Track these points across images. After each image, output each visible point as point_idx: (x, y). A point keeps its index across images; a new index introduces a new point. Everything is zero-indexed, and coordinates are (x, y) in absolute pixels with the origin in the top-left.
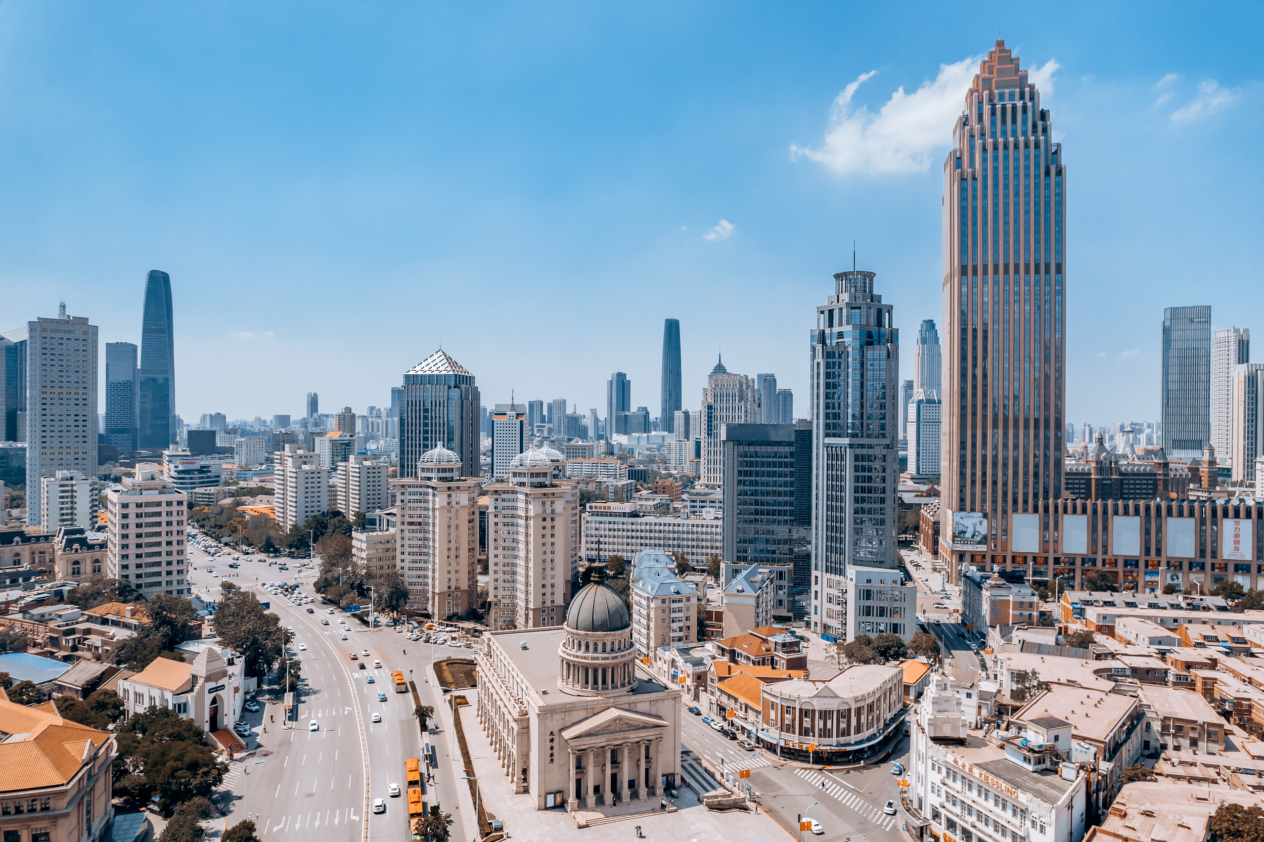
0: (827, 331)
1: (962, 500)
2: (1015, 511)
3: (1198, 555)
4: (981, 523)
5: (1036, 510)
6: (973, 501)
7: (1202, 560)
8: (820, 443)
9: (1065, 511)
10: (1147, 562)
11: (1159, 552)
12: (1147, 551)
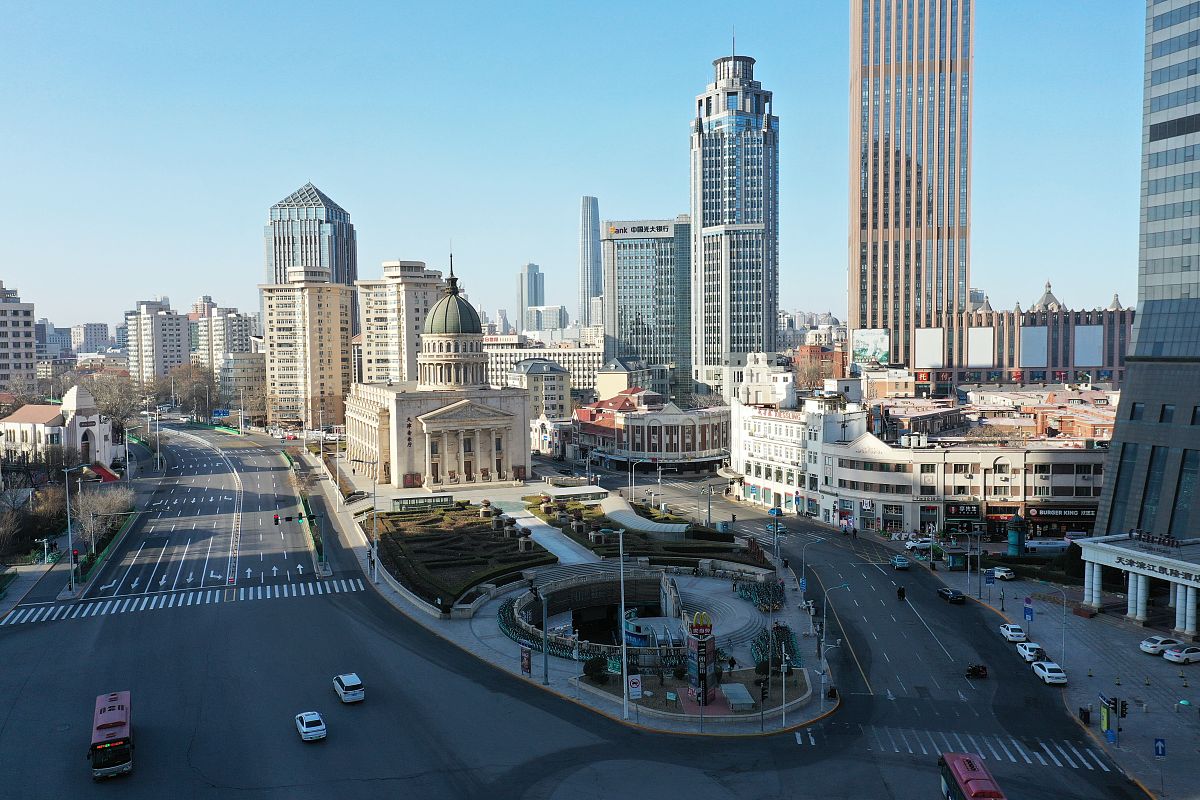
0: (705, 120)
1: (863, 316)
2: (918, 326)
3: (1106, 363)
4: (882, 340)
5: (939, 324)
6: (874, 317)
7: (1110, 368)
8: (699, 232)
9: (970, 325)
10: (1054, 373)
11: (1066, 363)
12: (1055, 364)
